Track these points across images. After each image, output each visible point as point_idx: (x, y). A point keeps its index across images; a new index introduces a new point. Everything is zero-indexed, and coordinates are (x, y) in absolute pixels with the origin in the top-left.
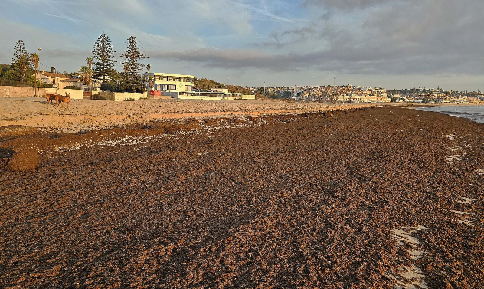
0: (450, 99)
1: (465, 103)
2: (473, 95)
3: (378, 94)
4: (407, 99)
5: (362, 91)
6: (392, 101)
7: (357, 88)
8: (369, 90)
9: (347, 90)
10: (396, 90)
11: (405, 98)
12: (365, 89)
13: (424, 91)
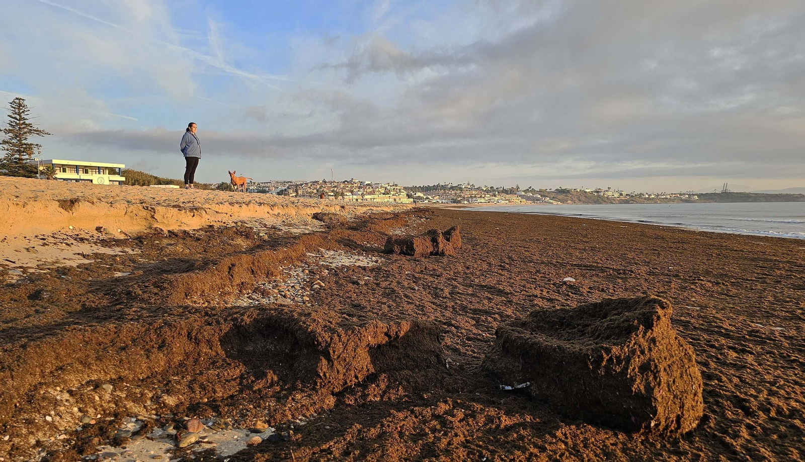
0: (486, 198)
1: (503, 202)
2: (511, 192)
3: (395, 192)
4: (432, 199)
5: (373, 188)
6: (414, 202)
7: (365, 184)
8: (381, 187)
9: (352, 187)
10: (416, 186)
11: (430, 197)
12: (376, 185)
13: (452, 188)
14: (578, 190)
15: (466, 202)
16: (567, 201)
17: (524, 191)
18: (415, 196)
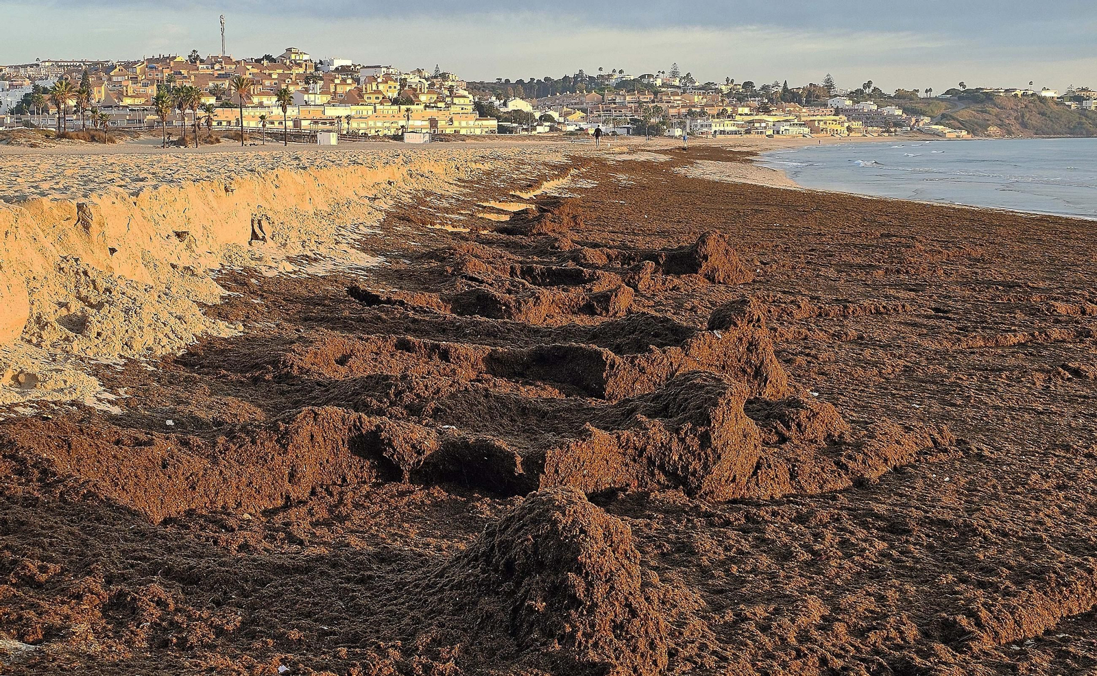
0: (738, 118)
1: (794, 130)
2: (813, 97)
4: (561, 120)
5: (357, 81)
6: (502, 130)
7: (332, 68)
8: (388, 78)
9: (282, 78)
10: (507, 81)
11: (555, 115)
12: (371, 72)
13: (626, 85)
14: (1019, 93)
15: (678, 132)
16: (985, 127)
17: (851, 96)
18: (503, 110)
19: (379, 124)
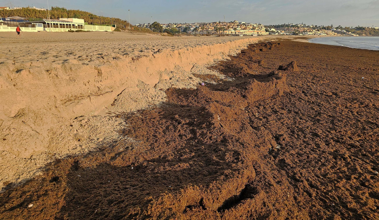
0: (313, 32)
1: (323, 34)
2: (328, 28)
4: (280, 32)
5: (246, 26)
6: (270, 34)
7: (242, 24)
9: (234, 25)
10: (271, 25)
11: (279, 31)
13: (292, 26)
14: (370, 28)
15: (301, 34)
16: (362, 34)
17: (336, 28)
18: (270, 30)
19: (249, 33)
